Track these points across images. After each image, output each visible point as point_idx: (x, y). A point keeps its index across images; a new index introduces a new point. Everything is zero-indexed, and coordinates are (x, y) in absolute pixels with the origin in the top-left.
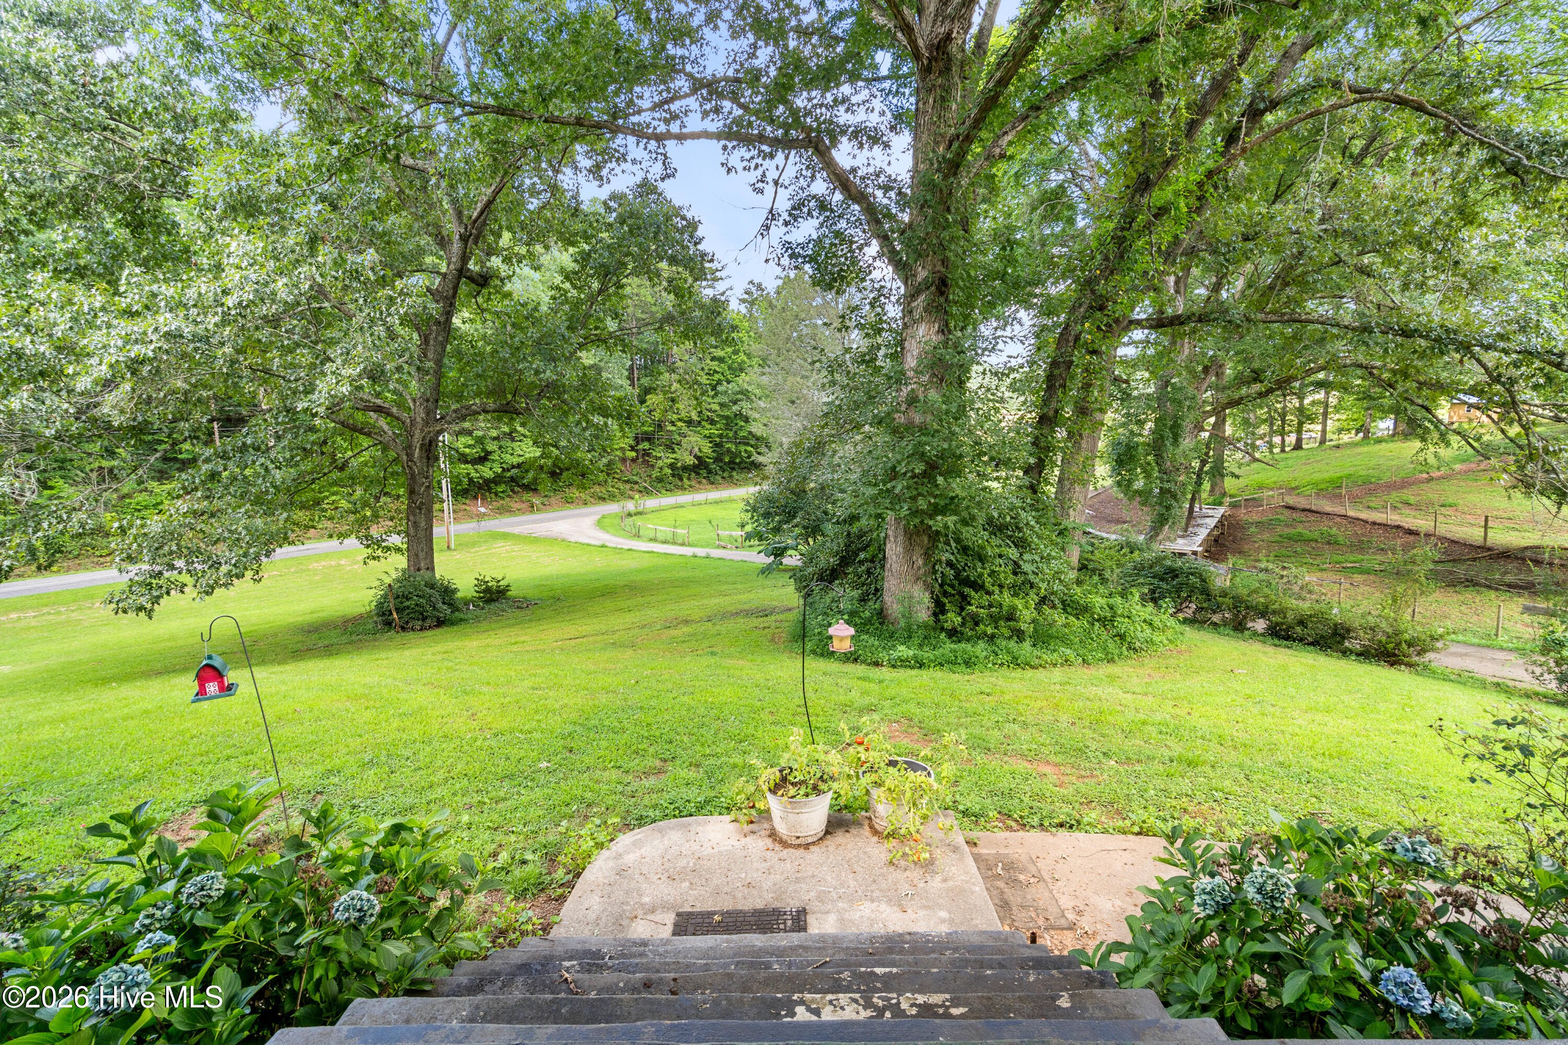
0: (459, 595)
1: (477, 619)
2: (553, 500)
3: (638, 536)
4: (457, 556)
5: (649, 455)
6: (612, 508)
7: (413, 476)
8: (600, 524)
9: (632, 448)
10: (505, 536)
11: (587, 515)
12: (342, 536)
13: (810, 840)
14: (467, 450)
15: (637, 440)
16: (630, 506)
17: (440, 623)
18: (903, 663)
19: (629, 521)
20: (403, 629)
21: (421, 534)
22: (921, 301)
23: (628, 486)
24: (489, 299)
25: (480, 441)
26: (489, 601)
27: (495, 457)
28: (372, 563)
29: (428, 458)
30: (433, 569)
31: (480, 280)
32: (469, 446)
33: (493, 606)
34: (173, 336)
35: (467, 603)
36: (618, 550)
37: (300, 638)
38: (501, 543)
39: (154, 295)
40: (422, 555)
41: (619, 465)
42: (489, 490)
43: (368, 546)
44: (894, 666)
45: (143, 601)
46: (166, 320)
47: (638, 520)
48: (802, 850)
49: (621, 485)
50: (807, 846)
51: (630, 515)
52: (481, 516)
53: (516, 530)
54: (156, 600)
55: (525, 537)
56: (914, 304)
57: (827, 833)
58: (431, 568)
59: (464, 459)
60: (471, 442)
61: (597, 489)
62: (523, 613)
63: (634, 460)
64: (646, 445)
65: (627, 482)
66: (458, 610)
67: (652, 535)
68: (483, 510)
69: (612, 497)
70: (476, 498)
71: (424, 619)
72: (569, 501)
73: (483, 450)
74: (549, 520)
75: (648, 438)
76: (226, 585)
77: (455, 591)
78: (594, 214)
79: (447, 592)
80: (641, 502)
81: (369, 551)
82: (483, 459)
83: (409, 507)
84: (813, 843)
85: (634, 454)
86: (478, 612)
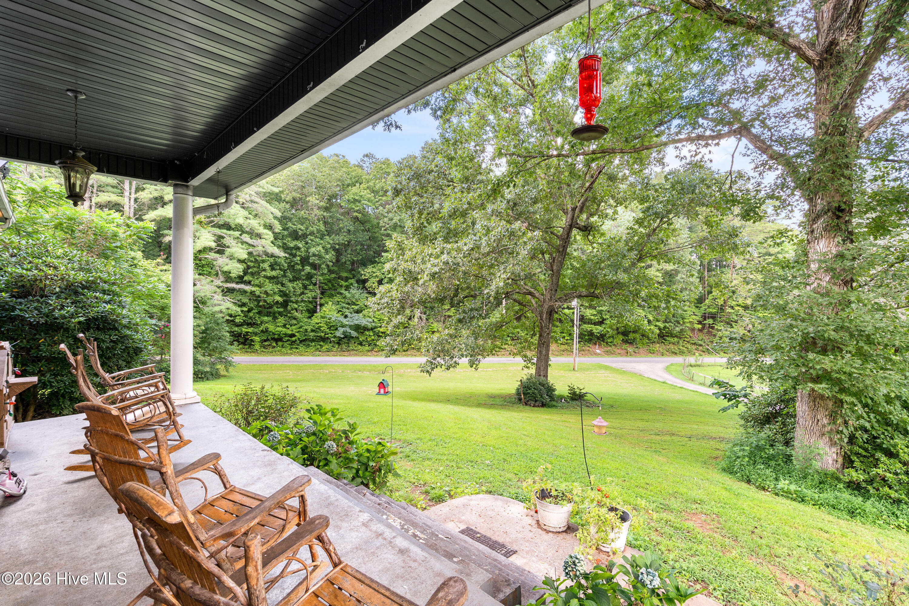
0: (556, 393)
1: (562, 408)
2: (641, 350)
3: (692, 379)
4: (577, 374)
5: (713, 328)
6: (679, 359)
7: (542, 327)
8: (667, 369)
9: (700, 323)
10: (606, 368)
11: (661, 362)
12: (515, 355)
13: (551, 530)
14: (592, 317)
15: (705, 318)
16: (691, 360)
17: (543, 405)
18: (787, 494)
19: (687, 369)
20: (526, 404)
21: (543, 357)
22: (820, 224)
23: (694, 347)
24: (594, 237)
25: (600, 312)
26: (573, 399)
27: (608, 322)
28: (525, 369)
29: (550, 319)
30: (547, 376)
31: (584, 229)
32: (594, 315)
33: (574, 403)
34: (446, 263)
35: (561, 397)
36: (673, 387)
37: (487, 399)
38: (603, 371)
39: (444, 248)
40: (542, 368)
41: (689, 333)
42: (603, 341)
43: (525, 361)
44: (777, 494)
45: (429, 369)
46: (445, 257)
47: (694, 370)
48: (544, 532)
49: (689, 346)
50: (548, 532)
51: (691, 366)
52: (596, 354)
53: (614, 365)
54: (433, 369)
55: (618, 370)
56: (815, 226)
57: (565, 532)
58: (546, 376)
59: (590, 322)
60: (596, 313)
61: (672, 346)
62: (589, 409)
63: (700, 330)
64: (711, 321)
65: (694, 344)
66: (554, 400)
67: (702, 381)
68: (598, 351)
69: (682, 353)
70: (595, 344)
71: (536, 401)
72: (652, 352)
73: (601, 317)
74: (635, 362)
75: (713, 317)
76: (454, 367)
77: (554, 390)
78: (659, 184)
79: (550, 390)
80: (701, 358)
81: (525, 363)
82: (601, 323)
83: (539, 343)
84: (553, 532)
85: (700, 326)
86: (566, 404)
